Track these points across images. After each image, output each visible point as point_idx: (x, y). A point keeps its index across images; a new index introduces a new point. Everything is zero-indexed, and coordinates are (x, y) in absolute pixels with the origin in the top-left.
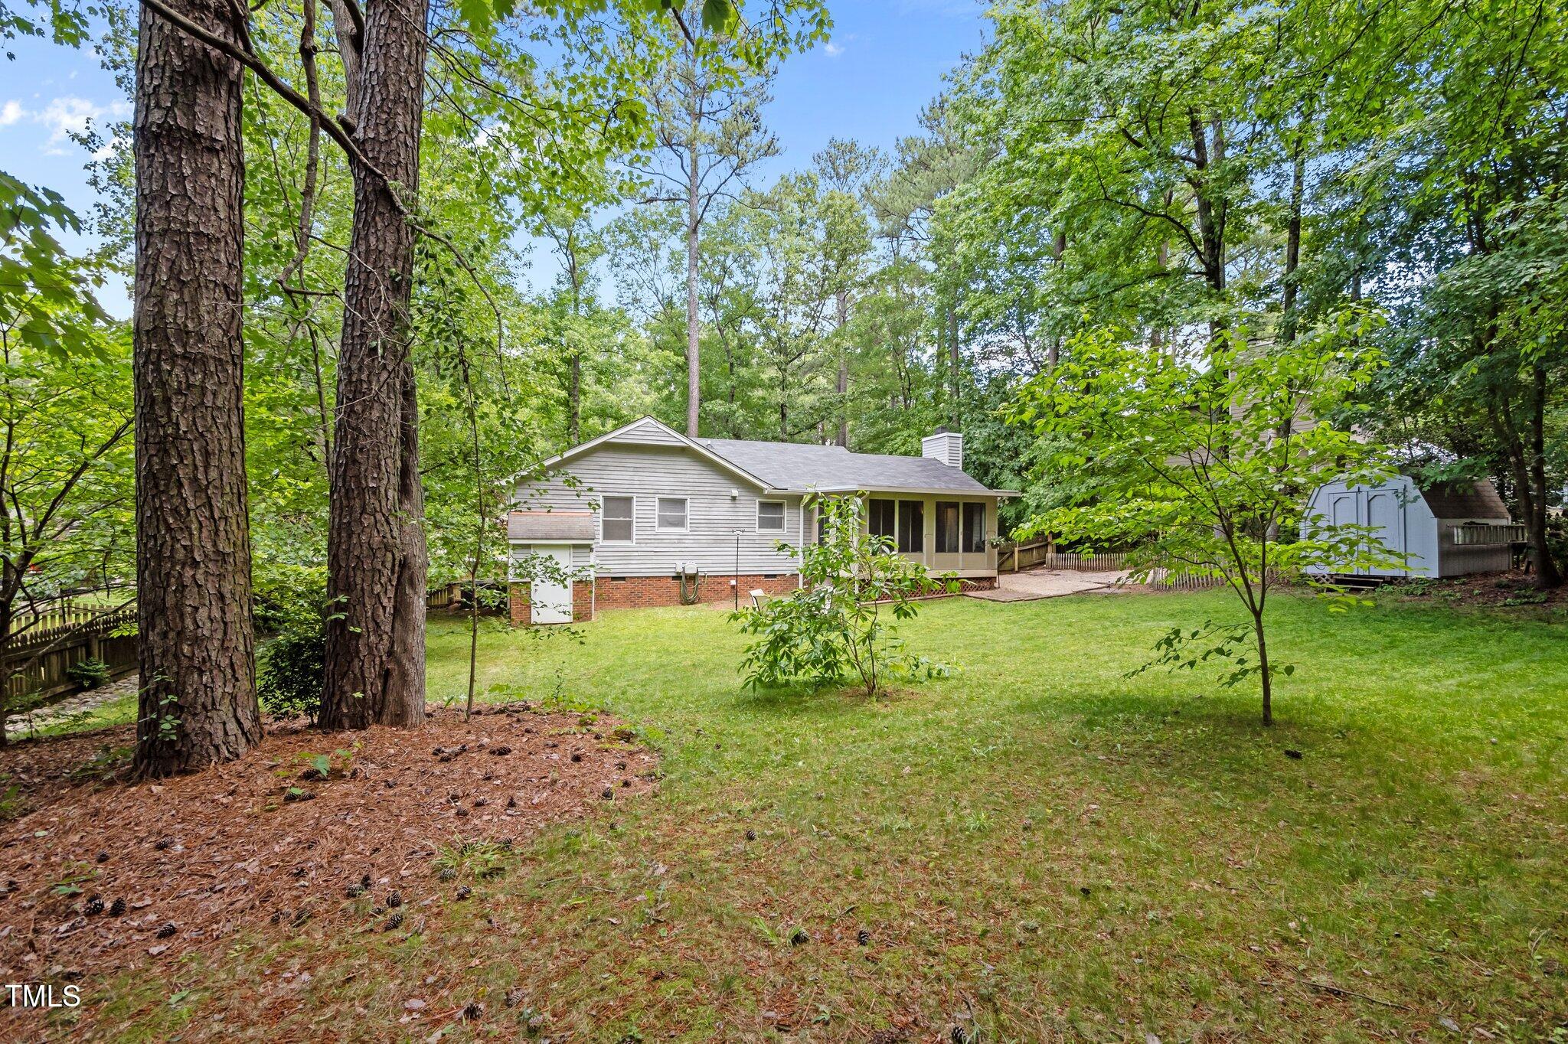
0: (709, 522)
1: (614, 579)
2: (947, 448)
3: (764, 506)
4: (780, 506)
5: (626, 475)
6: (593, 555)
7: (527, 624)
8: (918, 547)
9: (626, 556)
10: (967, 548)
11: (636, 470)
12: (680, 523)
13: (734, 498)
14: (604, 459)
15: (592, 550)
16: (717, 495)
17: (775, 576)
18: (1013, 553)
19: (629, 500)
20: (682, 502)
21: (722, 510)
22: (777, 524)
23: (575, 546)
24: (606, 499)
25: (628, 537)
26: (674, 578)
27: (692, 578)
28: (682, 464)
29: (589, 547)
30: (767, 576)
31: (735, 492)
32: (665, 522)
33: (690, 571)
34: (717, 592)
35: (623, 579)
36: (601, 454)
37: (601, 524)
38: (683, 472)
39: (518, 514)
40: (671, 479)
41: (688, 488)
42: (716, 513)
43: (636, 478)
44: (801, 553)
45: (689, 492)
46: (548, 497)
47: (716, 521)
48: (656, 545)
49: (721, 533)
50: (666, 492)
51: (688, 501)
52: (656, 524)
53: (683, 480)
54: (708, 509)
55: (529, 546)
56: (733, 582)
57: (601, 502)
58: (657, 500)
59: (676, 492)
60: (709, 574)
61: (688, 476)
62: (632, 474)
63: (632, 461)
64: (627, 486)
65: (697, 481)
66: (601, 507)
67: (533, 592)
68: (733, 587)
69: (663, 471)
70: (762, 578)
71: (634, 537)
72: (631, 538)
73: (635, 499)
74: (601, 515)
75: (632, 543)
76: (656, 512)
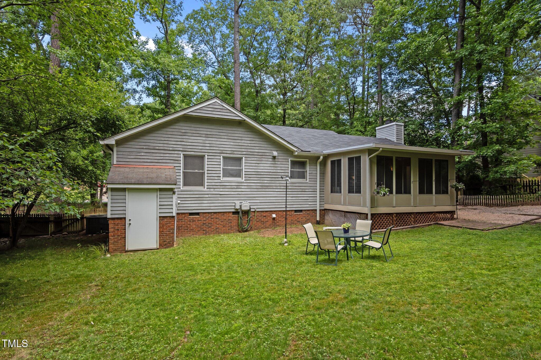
0: (258, 174)
1: (191, 214)
2: (395, 131)
3: (294, 164)
4: (304, 164)
5: (201, 139)
6: (175, 197)
8: (408, 191)
9: (200, 198)
10: (438, 191)
11: (207, 136)
12: (238, 174)
13: (274, 157)
14: (184, 127)
15: (174, 193)
16: (263, 155)
17: (301, 211)
19: (203, 157)
20: (240, 159)
21: (266, 166)
22: (302, 176)
23: (161, 190)
24: (185, 156)
25: (202, 184)
26: (234, 213)
27: (246, 213)
28: (239, 132)
29: (172, 190)
30: (296, 211)
31: (275, 153)
32: (227, 173)
33: (245, 208)
34: (263, 222)
35: (198, 214)
36: (181, 124)
37: (182, 174)
38: (240, 138)
39: (118, 166)
40: (232, 143)
41: (243, 150)
42: (262, 168)
43: (207, 142)
44: (318, 195)
45: (244, 153)
46: (143, 154)
47: (262, 173)
48: (221, 190)
49: (266, 181)
50: (228, 152)
51: (244, 159)
52: (221, 175)
53: (240, 144)
54: (257, 165)
55: (124, 190)
56: (274, 216)
57: (182, 159)
58: (222, 158)
59: (235, 153)
60: (258, 210)
61: (243, 141)
62: (204, 139)
63: (204, 129)
64: (200, 148)
65: (249, 145)
66: (182, 162)
67: (127, 226)
68: (274, 219)
69: (226, 137)
70: (293, 212)
71: (206, 184)
72: (204, 185)
73: (206, 157)
74: (181, 168)
75: (204, 188)
76: (221, 166)
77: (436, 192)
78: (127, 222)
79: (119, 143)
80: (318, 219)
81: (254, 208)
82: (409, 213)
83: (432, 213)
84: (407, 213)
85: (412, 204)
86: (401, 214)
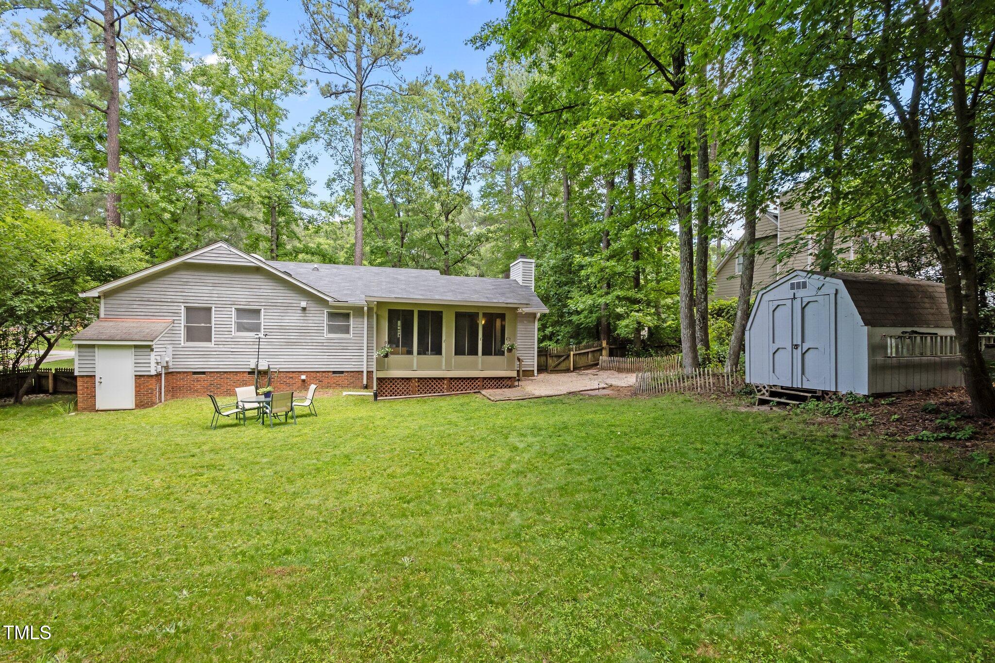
0: (281, 328)
1: (195, 373)
2: (521, 271)
3: (332, 316)
4: (347, 316)
5: (207, 289)
6: (153, 354)
7: (92, 409)
9: (206, 355)
10: (487, 352)
11: (214, 285)
12: (256, 328)
13: (304, 309)
14: (186, 276)
15: (152, 350)
16: (288, 306)
17: (342, 372)
18: (569, 356)
19: (210, 309)
20: (258, 312)
21: (293, 319)
22: (345, 330)
23: (136, 347)
24: (188, 309)
25: (209, 340)
26: (249, 373)
27: (265, 373)
28: (257, 281)
29: (149, 347)
30: (334, 372)
31: (304, 304)
32: (241, 327)
33: (263, 366)
34: (288, 385)
35: (204, 373)
37: (183, 328)
38: (257, 287)
39: (106, 319)
40: (247, 293)
41: (262, 300)
42: (288, 321)
43: (215, 292)
44: (365, 354)
45: (264, 304)
46: (134, 306)
47: (287, 328)
48: (233, 346)
49: (293, 337)
50: (242, 303)
51: (263, 311)
52: (233, 330)
53: (258, 294)
54: (280, 317)
55: (93, 346)
56: (303, 377)
57: (182, 311)
58: (233, 310)
59: (252, 304)
60: (280, 370)
61: (261, 290)
62: (210, 288)
63: (211, 278)
64: (206, 299)
65: (270, 294)
66: (182, 315)
67: (97, 384)
68: (304, 381)
69: (239, 286)
70: (330, 374)
71: (213, 339)
72: (211, 341)
73: (213, 309)
74: (182, 322)
75: (211, 345)
76: (233, 320)
77: (484, 353)
78: (97, 380)
79: (107, 295)
80: (365, 382)
81: (275, 367)
82: (439, 379)
83: (477, 378)
84: (435, 378)
85: (444, 368)
86: (426, 378)
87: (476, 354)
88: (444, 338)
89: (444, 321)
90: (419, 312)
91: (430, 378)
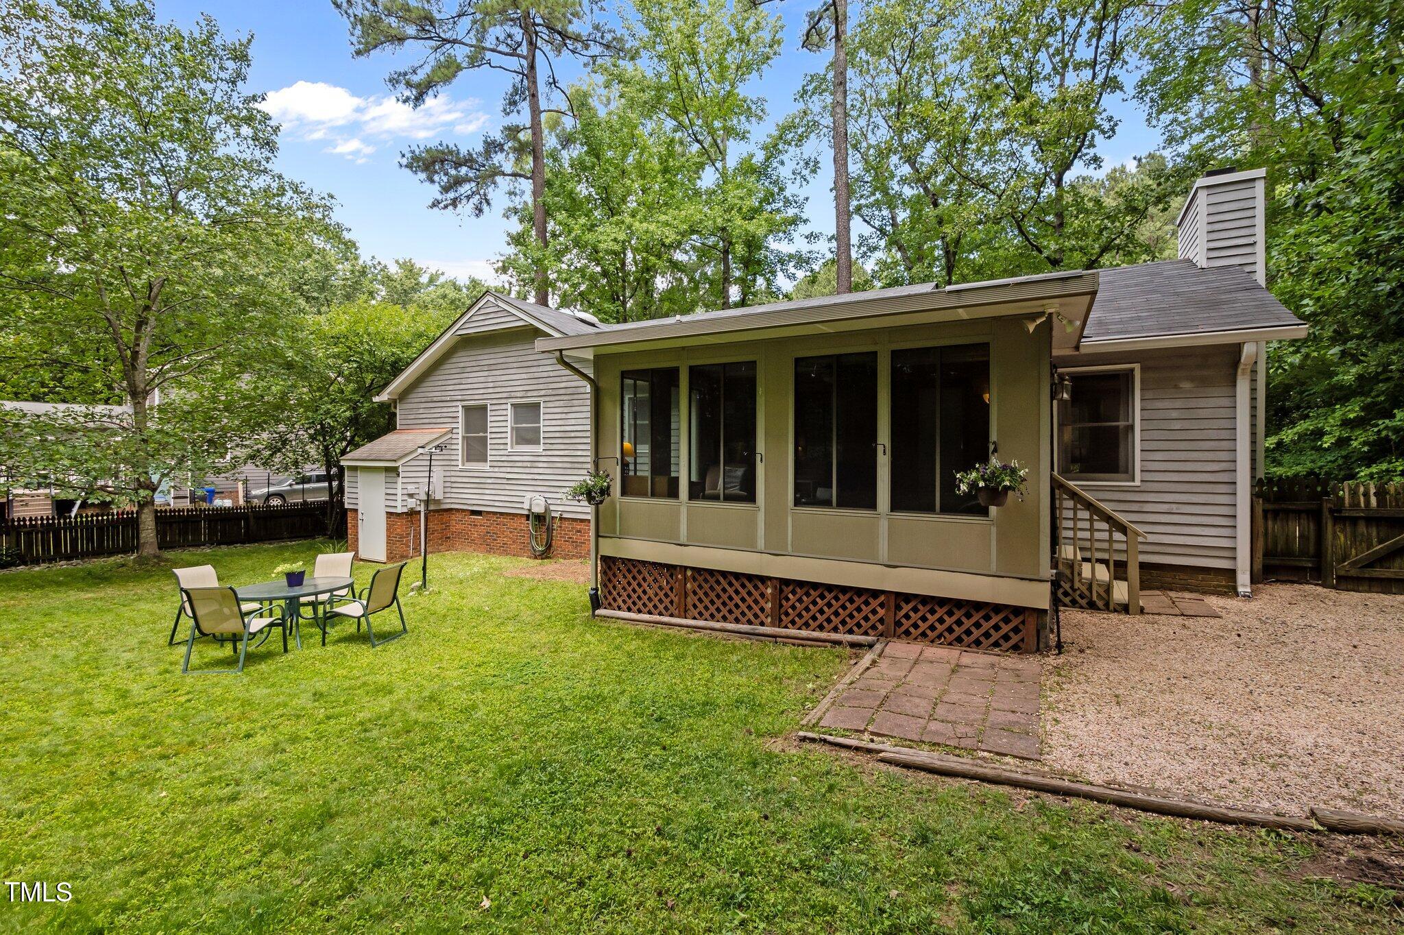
1: (472, 512)
5: (481, 376)
9: (481, 483)
10: (910, 498)
12: (534, 438)
14: (463, 359)
19: (485, 409)
20: (536, 406)
23: (387, 469)
24: (467, 409)
25: (485, 459)
26: (524, 517)
27: (542, 519)
32: (518, 437)
33: (539, 507)
34: (575, 544)
35: (479, 513)
36: (460, 354)
37: (460, 441)
38: (535, 363)
39: (399, 431)
40: (524, 376)
41: (541, 387)
42: (573, 422)
43: (490, 379)
45: (542, 393)
46: (421, 411)
47: (573, 434)
48: (509, 470)
50: (519, 394)
51: (542, 405)
52: (509, 441)
53: (537, 375)
54: (563, 416)
57: (460, 414)
58: (509, 406)
59: (530, 394)
60: (565, 516)
61: (541, 369)
62: (486, 373)
63: (486, 357)
64: (482, 391)
65: (552, 374)
67: (360, 522)
69: (515, 365)
71: (489, 458)
72: (486, 461)
73: (489, 408)
74: (460, 431)
75: (486, 467)
76: (509, 424)
77: (897, 504)
78: (360, 516)
79: (404, 395)
81: (554, 510)
82: (750, 577)
83: (875, 593)
84: (737, 576)
85: (761, 544)
86: (711, 572)
87: (872, 505)
88: (761, 447)
89: (760, 391)
90: (692, 369)
91: (724, 574)
